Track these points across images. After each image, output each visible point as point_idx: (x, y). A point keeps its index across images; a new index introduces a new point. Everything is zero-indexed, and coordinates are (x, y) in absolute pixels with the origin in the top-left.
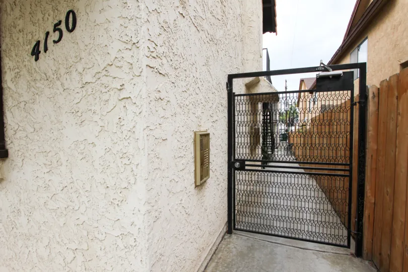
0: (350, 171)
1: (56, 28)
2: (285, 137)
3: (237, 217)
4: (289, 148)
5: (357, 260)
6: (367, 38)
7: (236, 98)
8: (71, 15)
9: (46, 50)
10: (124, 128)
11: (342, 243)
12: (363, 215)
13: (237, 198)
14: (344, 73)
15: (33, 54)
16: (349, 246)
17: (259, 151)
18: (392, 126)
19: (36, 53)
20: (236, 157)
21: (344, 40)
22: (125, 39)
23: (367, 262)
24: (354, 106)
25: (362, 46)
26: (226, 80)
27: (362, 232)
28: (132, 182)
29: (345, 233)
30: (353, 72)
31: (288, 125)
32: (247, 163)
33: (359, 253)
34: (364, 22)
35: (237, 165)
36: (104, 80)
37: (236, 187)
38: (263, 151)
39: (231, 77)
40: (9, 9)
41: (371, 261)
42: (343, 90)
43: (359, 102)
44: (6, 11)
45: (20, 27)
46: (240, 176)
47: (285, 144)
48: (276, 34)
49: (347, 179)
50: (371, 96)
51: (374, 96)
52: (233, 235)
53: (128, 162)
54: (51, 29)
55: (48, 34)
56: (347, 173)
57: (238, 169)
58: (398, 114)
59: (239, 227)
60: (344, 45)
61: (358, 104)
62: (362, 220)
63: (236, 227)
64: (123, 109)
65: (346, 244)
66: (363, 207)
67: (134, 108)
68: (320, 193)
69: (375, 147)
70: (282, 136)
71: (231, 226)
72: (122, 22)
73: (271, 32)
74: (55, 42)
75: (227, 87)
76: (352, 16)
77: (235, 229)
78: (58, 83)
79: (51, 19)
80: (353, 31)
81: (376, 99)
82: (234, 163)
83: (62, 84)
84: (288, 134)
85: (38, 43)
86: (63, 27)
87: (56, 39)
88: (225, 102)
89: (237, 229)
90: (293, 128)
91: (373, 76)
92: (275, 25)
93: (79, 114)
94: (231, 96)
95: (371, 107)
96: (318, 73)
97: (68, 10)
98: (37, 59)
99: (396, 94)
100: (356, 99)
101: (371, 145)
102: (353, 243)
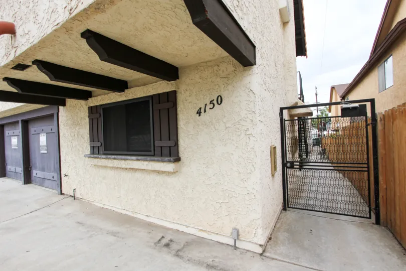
0: (368, 167)
1: (211, 102)
2: (318, 142)
3: (290, 200)
4: (323, 153)
5: (376, 226)
6: (392, 55)
7: (286, 122)
8: (219, 98)
9: (205, 111)
10: (249, 147)
11: (365, 216)
12: (378, 196)
13: (289, 186)
14: (359, 105)
15: (197, 113)
16: (370, 218)
17: (297, 156)
18: (391, 139)
19: (199, 113)
20: (288, 160)
21: (371, 57)
22: (249, 109)
23: (383, 228)
24: (368, 126)
25: (388, 60)
26: (278, 111)
27: (379, 208)
28: (253, 170)
29: (367, 209)
30: (366, 105)
31: (320, 130)
32: (295, 163)
33: (378, 222)
34: (387, 43)
35: (289, 165)
36: (238, 126)
37: (288, 179)
38: (300, 156)
39: (282, 109)
40: (183, 92)
41: (386, 227)
42: (360, 116)
43: (371, 123)
44: (181, 93)
45: (190, 101)
46: (290, 172)
47: (319, 149)
48: (307, 57)
49: (366, 173)
50: (379, 119)
51: (381, 120)
52: (288, 212)
53: (250, 162)
54: (208, 103)
55: (206, 105)
56: (366, 169)
57: (289, 168)
58: (393, 132)
59: (292, 206)
60: (371, 60)
61: (371, 125)
62: (378, 200)
63: (289, 206)
64: (248, 139)
65: (368, 216)
66: (378, 191)
67: (254, 138)
68: (348, 182)
69: (384, 152)
70: (315, 141)
71: (286, 206)
72: (246, 102)
73: (301, 56)
74: (210, 108)
75: (280, 115)
76: (377, 36)
77: (288, 207)
78: (212, 127)
79: (208, 98)
80: (378, 49)
81: (383, 122)
82: (286, 164)
83: (214, 127)
84: (321, 138)
85: (200, 109)
86: (215, 102)
87: (212, 107)
88: (279, 125)
89: (290, 208)
90: (325, 133)
91: (399, 88)
92: (305, 51)
93: (224, 141)
94: (282, 121)
95: (380, 127)
96: (342, 105)
97: (218, 95)
98: (200, 115)
99: (392, 121)
100: (369, 122)
101: (381, 151)
102: (373, 216)
